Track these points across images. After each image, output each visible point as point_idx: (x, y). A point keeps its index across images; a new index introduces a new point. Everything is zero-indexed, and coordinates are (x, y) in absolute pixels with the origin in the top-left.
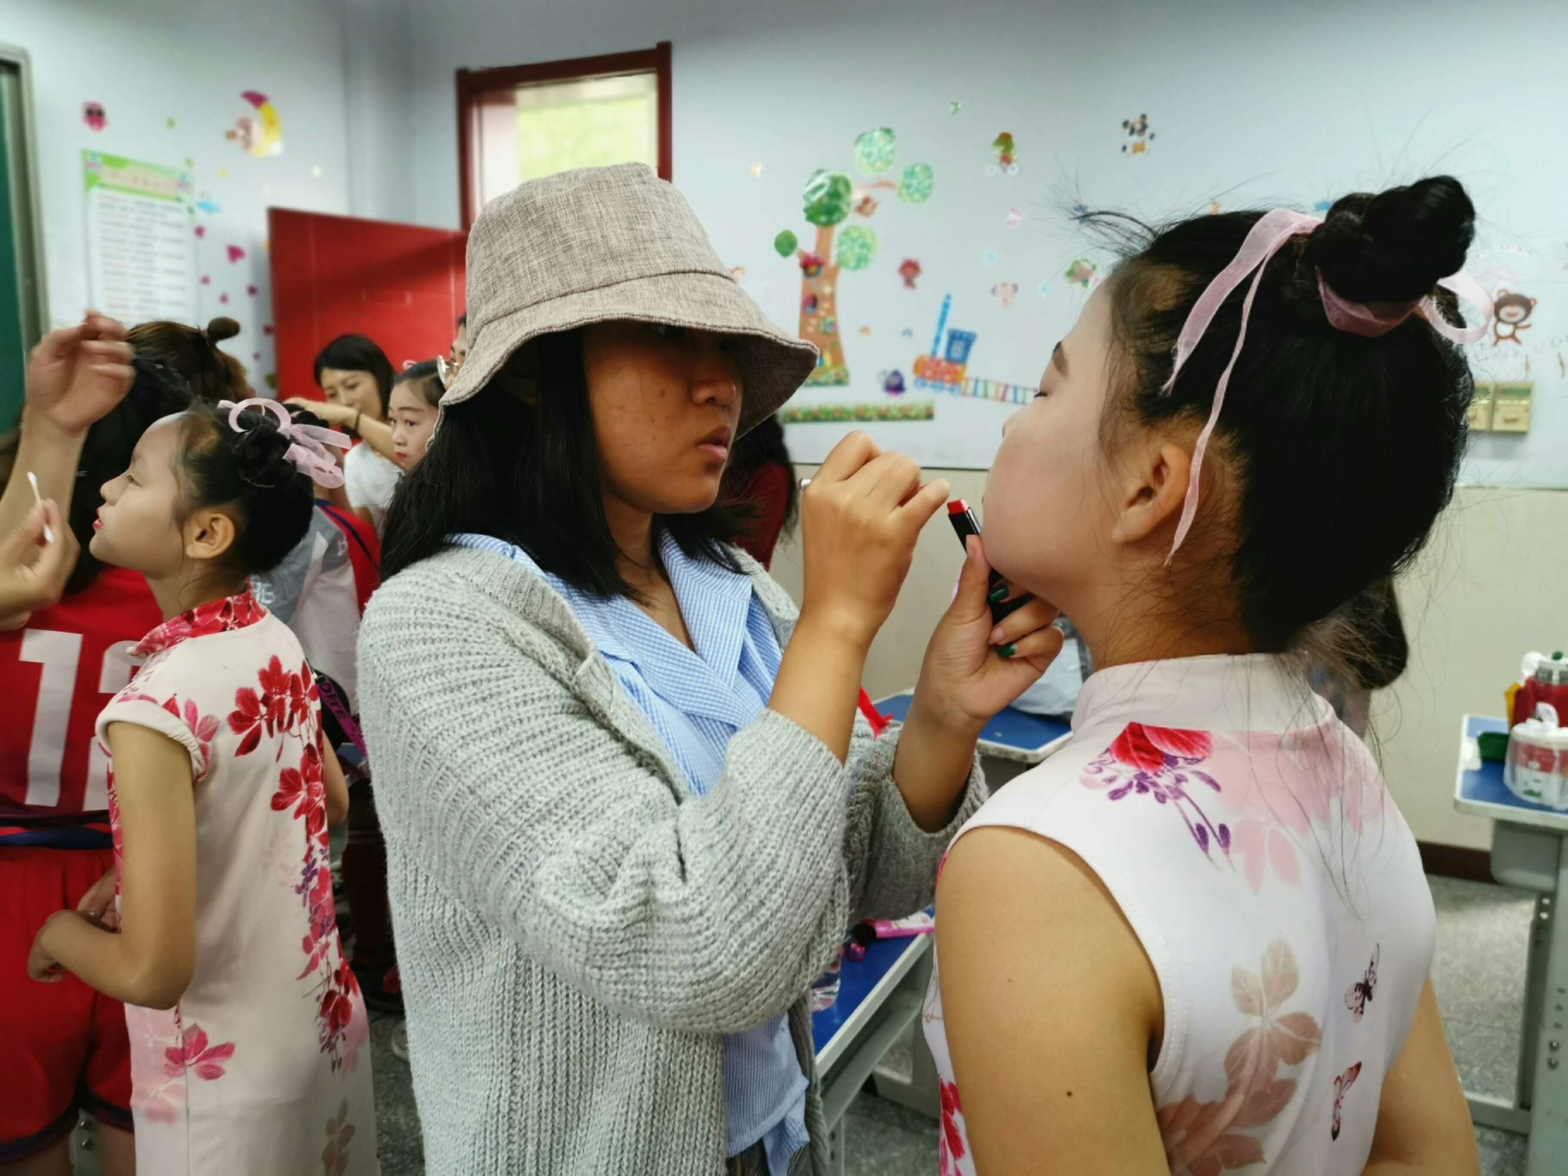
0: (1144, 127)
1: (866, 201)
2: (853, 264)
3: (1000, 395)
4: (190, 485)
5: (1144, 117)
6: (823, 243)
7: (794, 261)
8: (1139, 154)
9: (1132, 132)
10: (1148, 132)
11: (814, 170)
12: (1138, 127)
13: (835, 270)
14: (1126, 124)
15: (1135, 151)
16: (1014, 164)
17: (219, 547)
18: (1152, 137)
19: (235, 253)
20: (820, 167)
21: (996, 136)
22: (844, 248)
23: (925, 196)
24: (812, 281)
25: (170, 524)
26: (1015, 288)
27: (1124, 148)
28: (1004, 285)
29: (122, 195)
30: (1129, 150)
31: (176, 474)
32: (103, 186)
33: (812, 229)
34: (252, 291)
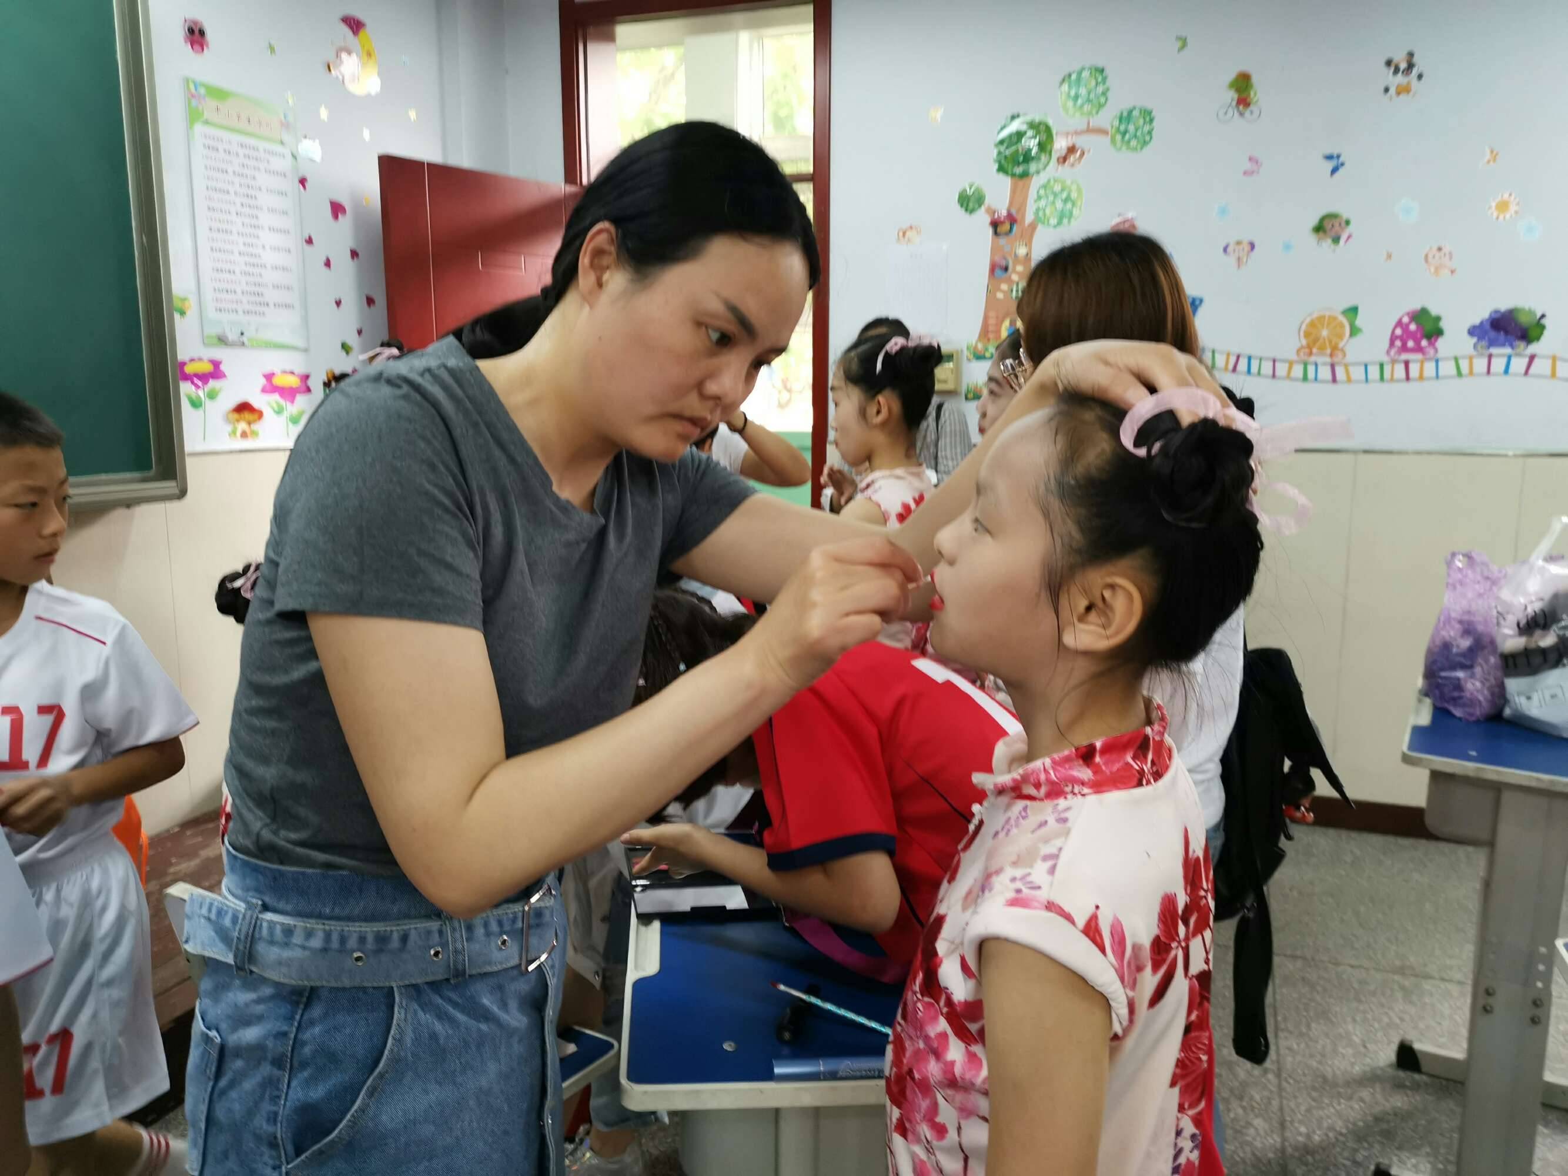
0: (1410, 66)
1: (1072, 150)
2: (1053, 221)
3: (1231, 366)
4: (1070, 529)
5: (1411, 55)
6: (1018, 196)
7: (981, 219)
8: (1403, 97)
9: (1396, 70)
10: (1415, 72)
11: (1009, 115)
12: (1403, 66)
13: (1033, 227)
14: (1389, 63)
15: (1398, 93)
16: (1252, 107)
17: (1117, 633)
18: (1420, 77)
19: (337, 209)
20: (1015, 111)
21: (1231, 75)
22: (1042, 203)
23: (1145, 143)
24: (1002, 241)
25: (1038, 595)
26: (1252, 246)
27: (1387, 90)
28: (1239, 243)
29: (226, 135)
30: (1392, 90)
31: (1046, 514)
32: (207, 122)
33: (1006, 182)
34: (354, 254)
